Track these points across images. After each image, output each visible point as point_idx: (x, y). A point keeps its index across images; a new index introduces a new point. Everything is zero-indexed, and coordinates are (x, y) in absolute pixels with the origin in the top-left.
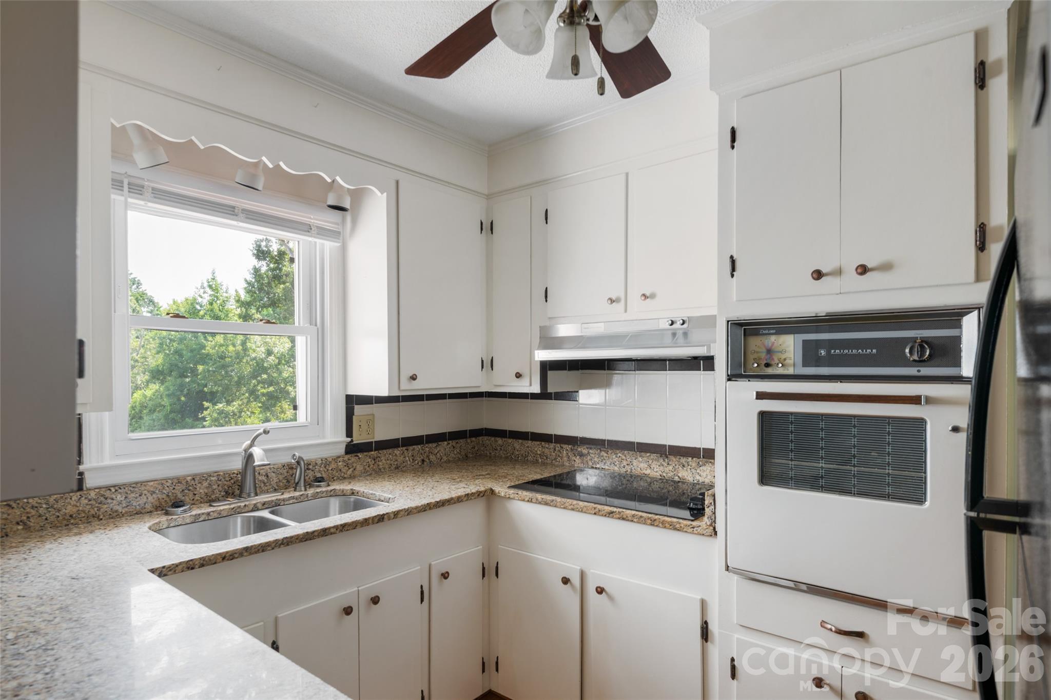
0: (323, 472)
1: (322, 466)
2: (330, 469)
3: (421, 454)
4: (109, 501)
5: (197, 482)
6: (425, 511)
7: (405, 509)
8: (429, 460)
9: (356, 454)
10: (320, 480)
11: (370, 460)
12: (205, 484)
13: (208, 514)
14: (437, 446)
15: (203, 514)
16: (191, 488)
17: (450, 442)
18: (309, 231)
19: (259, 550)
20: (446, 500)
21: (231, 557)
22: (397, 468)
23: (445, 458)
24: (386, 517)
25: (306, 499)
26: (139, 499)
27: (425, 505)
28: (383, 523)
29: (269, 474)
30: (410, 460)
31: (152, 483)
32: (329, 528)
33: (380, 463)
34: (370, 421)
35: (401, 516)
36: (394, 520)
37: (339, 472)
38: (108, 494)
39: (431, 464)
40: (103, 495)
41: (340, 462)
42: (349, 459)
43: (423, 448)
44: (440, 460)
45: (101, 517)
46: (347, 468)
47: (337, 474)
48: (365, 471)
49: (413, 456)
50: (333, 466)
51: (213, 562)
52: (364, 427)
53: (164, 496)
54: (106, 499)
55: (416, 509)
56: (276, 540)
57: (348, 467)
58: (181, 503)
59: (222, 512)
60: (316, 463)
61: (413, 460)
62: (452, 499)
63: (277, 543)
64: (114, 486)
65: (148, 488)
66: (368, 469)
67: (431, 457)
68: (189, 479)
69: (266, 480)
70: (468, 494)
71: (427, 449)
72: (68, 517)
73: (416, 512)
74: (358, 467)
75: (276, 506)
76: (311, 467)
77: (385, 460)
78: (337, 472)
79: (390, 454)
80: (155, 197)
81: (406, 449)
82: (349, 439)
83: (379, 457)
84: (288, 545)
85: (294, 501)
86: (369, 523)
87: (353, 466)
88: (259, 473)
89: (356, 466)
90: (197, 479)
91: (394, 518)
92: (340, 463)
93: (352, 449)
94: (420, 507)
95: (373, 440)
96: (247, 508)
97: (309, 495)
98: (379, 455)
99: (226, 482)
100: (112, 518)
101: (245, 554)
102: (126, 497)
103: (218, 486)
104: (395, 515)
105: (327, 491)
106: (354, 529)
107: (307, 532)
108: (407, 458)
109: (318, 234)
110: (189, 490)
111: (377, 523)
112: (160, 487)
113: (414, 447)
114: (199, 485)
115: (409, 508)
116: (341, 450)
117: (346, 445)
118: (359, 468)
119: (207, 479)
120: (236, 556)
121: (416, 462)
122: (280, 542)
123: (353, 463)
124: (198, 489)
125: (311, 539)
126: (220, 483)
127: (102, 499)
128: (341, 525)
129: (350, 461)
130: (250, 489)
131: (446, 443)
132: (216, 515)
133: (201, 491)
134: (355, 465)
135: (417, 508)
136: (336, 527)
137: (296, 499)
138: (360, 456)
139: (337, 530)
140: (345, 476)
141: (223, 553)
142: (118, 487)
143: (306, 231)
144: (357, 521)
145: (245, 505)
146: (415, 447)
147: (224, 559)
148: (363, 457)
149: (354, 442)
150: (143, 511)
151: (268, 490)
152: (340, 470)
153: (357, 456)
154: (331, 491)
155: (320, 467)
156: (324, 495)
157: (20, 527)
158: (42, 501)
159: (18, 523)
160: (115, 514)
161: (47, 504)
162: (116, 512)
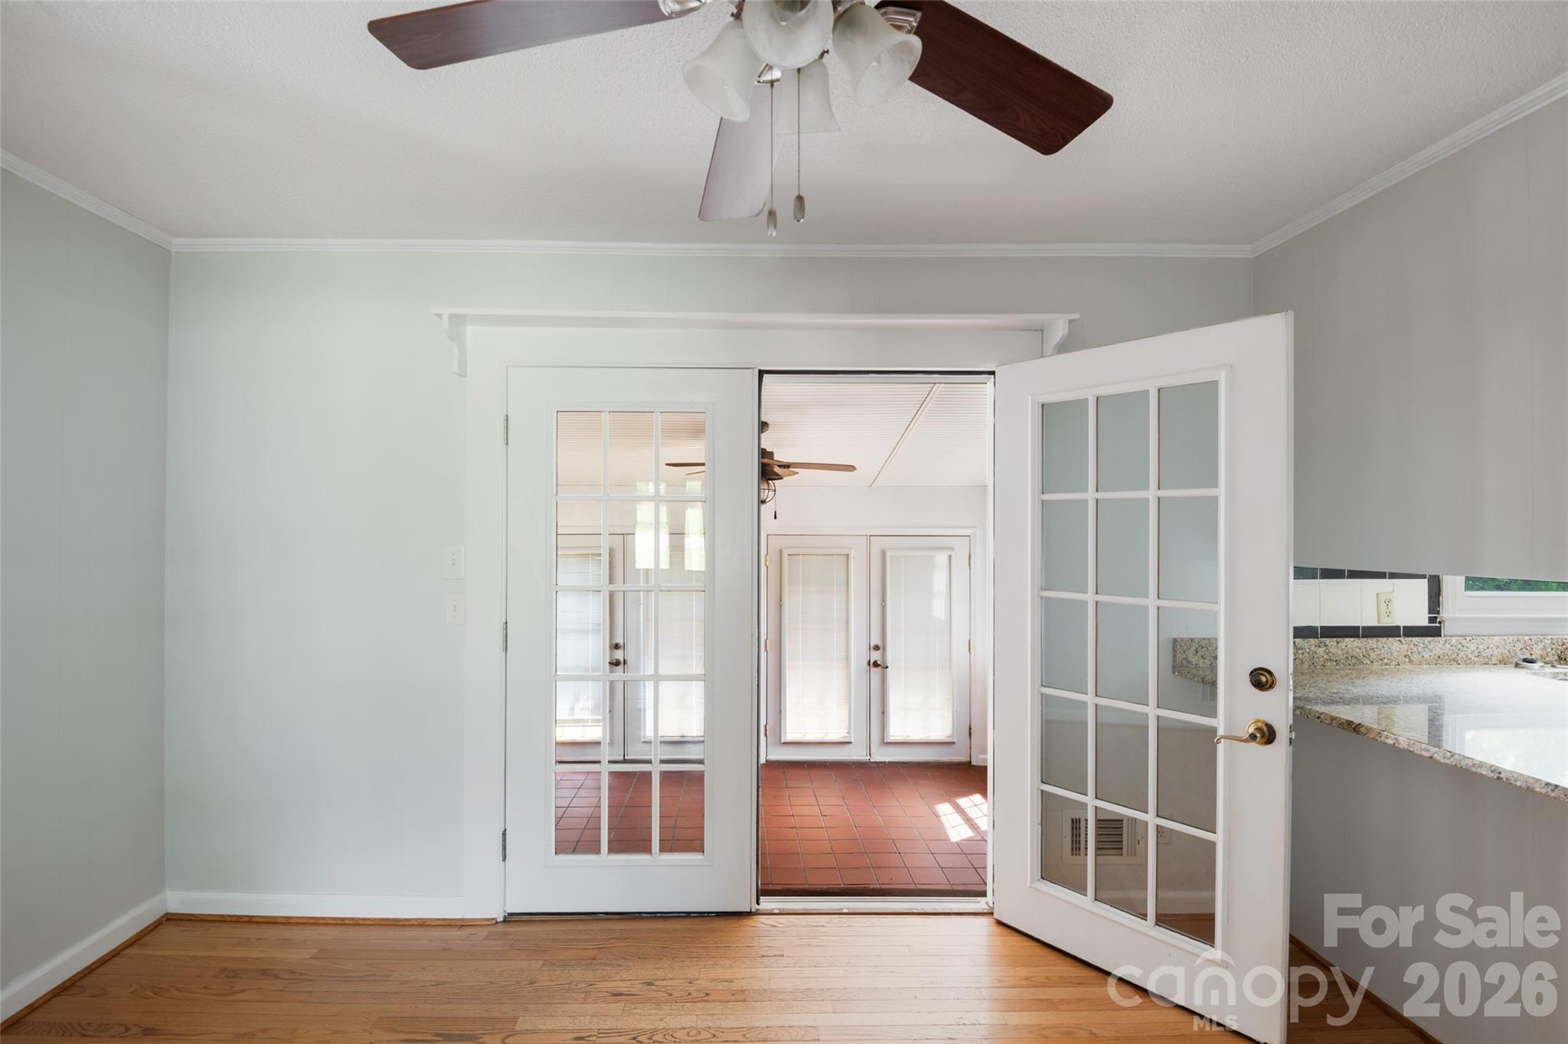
4: (1465, 648)
38: (1464, 642)
40: (1461, 643)
45: (1460, 662)
53: (1507, 652)
58: (1533, 660)
64: (1467, 637)
65: (1492, 642)
68: (1526, 638)
72: (1436, 657)
90: (1534, 639)
100: (1467, 664)
102: (1476, 648)
103: (1554, 649)
110: (1527, 649)
112: (1501, 643)
114: (1536, 646)
119: (1543, 641)
124: (1535, 650)
126: (1555, 646)
127: (1460, 646)
142: (1471, 638)
150: (1491, 662)
157: (1407, 660)
158: (1421, 642)
159: (1405, 657)
160: (1469, 661)
161: (1423, 644)
162: (1470, 659)
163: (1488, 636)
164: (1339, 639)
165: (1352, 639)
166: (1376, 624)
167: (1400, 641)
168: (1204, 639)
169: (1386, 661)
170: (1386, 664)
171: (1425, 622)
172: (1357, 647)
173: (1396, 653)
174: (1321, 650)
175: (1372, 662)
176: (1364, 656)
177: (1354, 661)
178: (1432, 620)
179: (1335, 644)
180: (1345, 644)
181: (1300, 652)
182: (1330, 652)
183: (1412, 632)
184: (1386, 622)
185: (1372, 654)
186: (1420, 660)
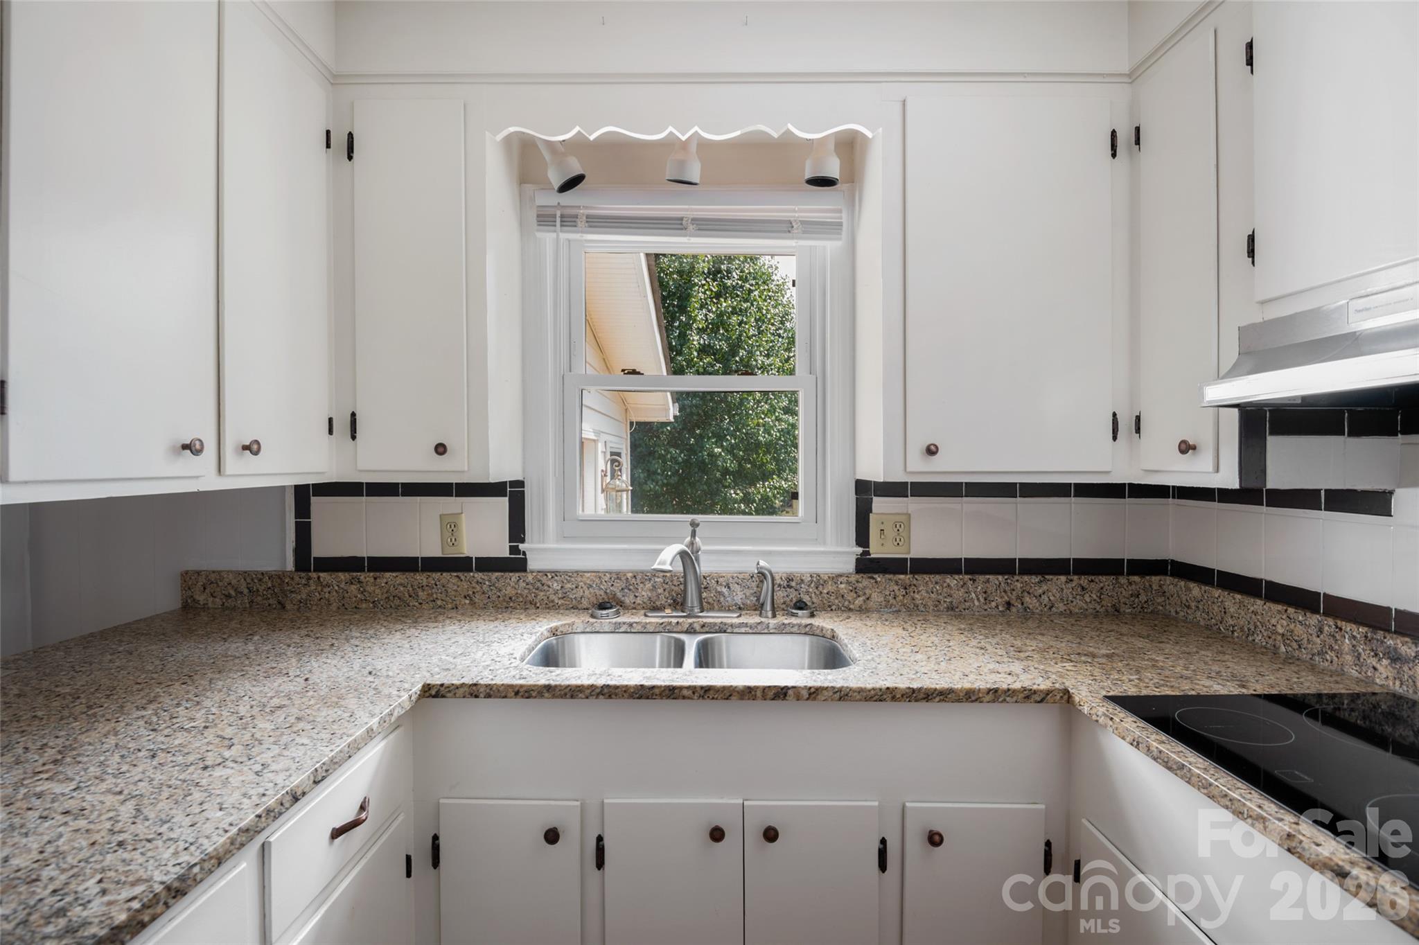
0: (813, 595)
1: (812, 585)
2: (825, 591)
3: (1005, 591)
4: (546, 588)
5: (638, 581)
6: (881, 701)
7: (833, 688)
8: (1022, 604)
9: (870, 575)
10: (801, 605)
11: (896, 588)
12: (649, 585)
13: (631, 625)
14: (1040, 582)
15: (624, 623)
16: (631, 587)
17: (1076, 577)
18: (789, 232)
19: (566, 694)
20: (936, 689)
21: (527, 695)
22: (951, 608)
23: (1061, 607)
24: (790, 692)
25: (766, 631)
26: (575, 591)
27: (881, 690)
28: (784, 701)
29: (731, 585)
30: (978, 599)
31: (589, 574)
32: (681, 688)
33: (917, 596)
34: (903, 524)
35: (823, 698)
36: (808, 702)
37: (840, 599)
38: (544, 579)
39: (1027, 614)
40: (539, 581)
41: (841, 583)
42: (858, 582)
43: (1009, 581)
44: (1050, 608)
45: (538, 605)
46: (855, 595)
47: (837, 601)
48: (888, 605)
49: (985, 592)
50: (830, 587)
51: (503, 695)
52: (890, 533)
53: (602, 593)
54: (543, 585)
55: (859, 692)
56: (592, 686)
57: (856, 593)
58: (608, 605)
59: (648, 626)
60: (802, 580)
61: (985, 599)
62: (951, 691)
63: (593, 691)
64: (551, 572)
65: (584, 579)
66: (892, 601)
67: (1027, 599)
68: (629, 575)
69: (726, 593)
70: (996, 690)
71: (1019, 585)
72: (507, 599)
73: (858, 697)
74: (874, 596)
75: (720, 632)
76: (793, 584)
77: (927, 592)
78: (837, 598)
79: (936, 583)
80: (591, 227)
81: (970, 580)
82: (860, 550)
83: (915, 585)
84: (610, 697)
85: (748, 629)
86: (756, 695)
87: (865, 594)
88: (717, 582)
89: (870, 595)
90: (639, 577)
91: (808, 699)
92: (843, 586)
93: (866, 566)
94: (870, 691)
95: (908, 556)
96: (680, 627)
97: (771, 626)
98: (915, 582)
99: (673, 587)
100: (549, 608)
101: (546, 695)
102: (562, 587)
103: (664, 590)
104: (810, 694)
105: (799, 625)
106: (727, 699)
107: (642, 686)
108: (973, 595)
109: (804, 232)
110: (630, 590)
111: (773, 699)
112: (597, 581)
113: (988, 577)
114: (642, 585)
115: (843, 687)
116: (850, 567)
117: (857, 559)
118: (876, 598)
119: (650, 579)
120: (534, 694)
121: (994, 604)
122: (598, 691)
123: (865, 588)
124: (640, 590)
125: (648, 698)
126: (666, 586)
127: (538, 584)
128: (702, 688)
129: (860, 585)
130: (692, 602)
131: (1063, 578)
132: (638, 628)
133: (644, 593)
134: (868, 592)
135: (860, 690)
136: (693, 689)
137: (751, 627)
138: (879, 579)
139: (694, 693)
140: (852, 606)
141: (516, 686)
142: (555, 573)
143: (785, 232)
144: (731, 686)
145: (678, 623)
146: (991, 577)
147: (517, 693)
148: (883, 580)
149: (872, 556)
150: (580, 607)
151: (729, 607)
152: (843, 596)
153: (873, 578)
154: (806, 626)
155: (809, 586)
156: (795, 629)
157: (467, 602)
158: (486, 578)
159: (465, 597)
160: (551, 604)
161: (489, 581)
162: (553, 601)
163: (577, 572)
164: (378, 574)
165: (394, 574)
166: (439, 554)
167: (457, 576)
168: (214, 572)
169: (439, 603)
170: (440, 607)
171: (506, 553)
172: (401, 584)
173: (453, 593)
174: (353, 587)
175: (420, 604)
176: (410, 596)
177: (397, 602)
178: (514, 550)
179: (372, 580)
180: (385, 581)
181: (327, 590)
182: (365, 591)
183: (488, 564)
184: (451, 553)
185: (420, 593)
186: (485, 602)
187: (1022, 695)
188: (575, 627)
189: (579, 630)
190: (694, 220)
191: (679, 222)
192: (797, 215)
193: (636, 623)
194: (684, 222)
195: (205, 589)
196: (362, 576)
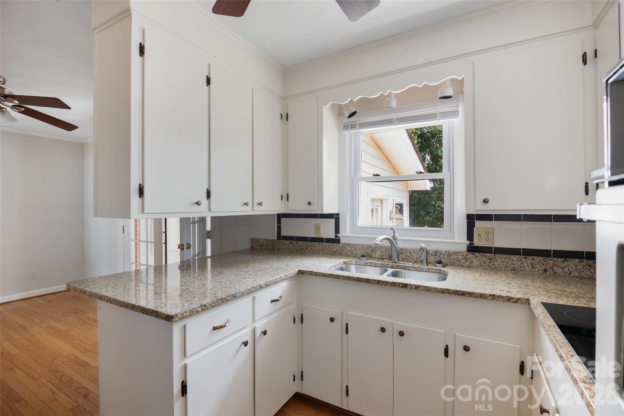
0: (446, 259)
1: (446, 255)
2: (452, 258)
3: (543, 264)
4: (345, 249)
5: (377, 249)
6: (443, 293)
7: (425, 286)
8: (553, 271)
9: (472, 253)
10: (440, 262)
11: (485, 259)
12: (380, 251)
13: (371, 263)
14: (564, 261)
15: (369, 262)
16: (374, 251)
17: (585, 260)
18: (435, 117)
19: (336, 277)
21: (325, 276)
22: (513, 269)
23: (576, 274)
24: (408, 286)
25: (422, 270)
26: (355, 251)
27: (443, 289)
28: (406, 289)
29: (411, 253)
30: (528, 267)
31: (359, 246)
32: (371, 280)
33: (495, 263)
34: (490, 233)
35: (421, 289)
36: (415, 290)
37: (459, 262)
39: (555, 275)
40: (344, 247)
41: (459, 255)
42: (467, 255)
43: (545, 260)
44: (570, 274)
45: (343, 255)
46: (465, 261)
47: (457, 262)
48: (481, 266)
49: (532, 264)
50: (454, 256)
51: (319, 275)
52: (484, 236)
53: (364, 252)
54: (345, 248)
55: (435, 289)
57: (466, 260)
58: (365, 256)
59: (377, 264)
60: (441, 253)
61: (532, 267)
64: (347, 244)
65: (358, 247)
66: (483, 264)
67: (556, 269)
68: (373, 247)
69: (410, 256)
71: (551, 262)
72: (334, 252)
73: (434, 291)
74: (475, 262)
75: (404, 269)
76: (438, 254)
77: (501, 262)
78: (457, 261)
79: (506, 258)
80: (360, 127)
81: (524, 258)
82: (468, 242)
83: (495, 258)
84: (349, 280)
85: (414, 269)
86: (396, 285)
87: (470, 260)
88: (406, 251)
89: (473, 261)
90: (377, 248)
91: (415, 289)
92: (460, 256)
93: (472, 249)
94: (439, 289)
95: (493, 246)
96: (388, 265)
97: (424, 268)
98: (495, 257)
99: (389, 252)
100: (346, 256)
101: (331, 277)
102: (351, 249)
103: (386, 253)
104: (416, 287)
105: (436, 269)
106: (386, 285)
108: (526, 265)
109: (442, 117)
110: (373, 252)
111: (402, 287)
112: (362, 248)
113: (534, 257)
114: (378, 251)
115: (428, 286)
116: (464, 248)
117: (468, 246)
118: (476, 262)
119: (381, 249)
120: (327, 276)
121: (537, 270)
123: (470, 258)
124: (377, 252)
125: (360, 282)
126: (387, 252)
127: (343, 248)
128: (378, 280)
129: (468, 256)
130: (394, 258)
131: (577, 260)
132: (374, 265)
133: (378, 253)
134: (472, 260)
135: (435, 288)
136: (375, 281)
137: (416, 268)
138: (477, 255)
140: (464, 265)
141: (322, 273)
142: (349, 245)
143: (433, 118)
145: (388, 264)
146: (535, 257)
147: (322, 275)
148: (479, 255)
149: (475, 245)
150: (356, 256)
151: (411, 261)
152: (460, 261)
153: (474, 254)
154: (439, 270)
155: (444, 255)
156: (434, 271)
157: (322, 252)
158: (327, 245)
159: (321, 250)
160: (347, 255)
161: (328, 246)
162: (348, 254)
163: (356, 245)
164: (297, 241)
165: (302, 242)
166: (314, 236)
167: (319, 244)
168: (258, 239)
169: (314, 251)
170: (314, 253)
171: (333, 237)
172: (304, 245)
173: (318, 249)
174: (291, 245)
175: (309, 251)
176: (306, 249)
177: (303, 250)
178: (336, 236)
179: (296, 243)
180: (299, 243)
181: (284, 245)
182: (294, 246)
183: (328, 240)
184: (318, 236)
185: (309, 248)
186: (327, 252)
187: (506, 299)
188: (352, 262)
189: (353, 263)
190: (397, 119)
191: (391, 120)
192: (439, 110)
193: (373, 263)
194: (393, 120)
195: (256, 243)
196: (293, 242)
